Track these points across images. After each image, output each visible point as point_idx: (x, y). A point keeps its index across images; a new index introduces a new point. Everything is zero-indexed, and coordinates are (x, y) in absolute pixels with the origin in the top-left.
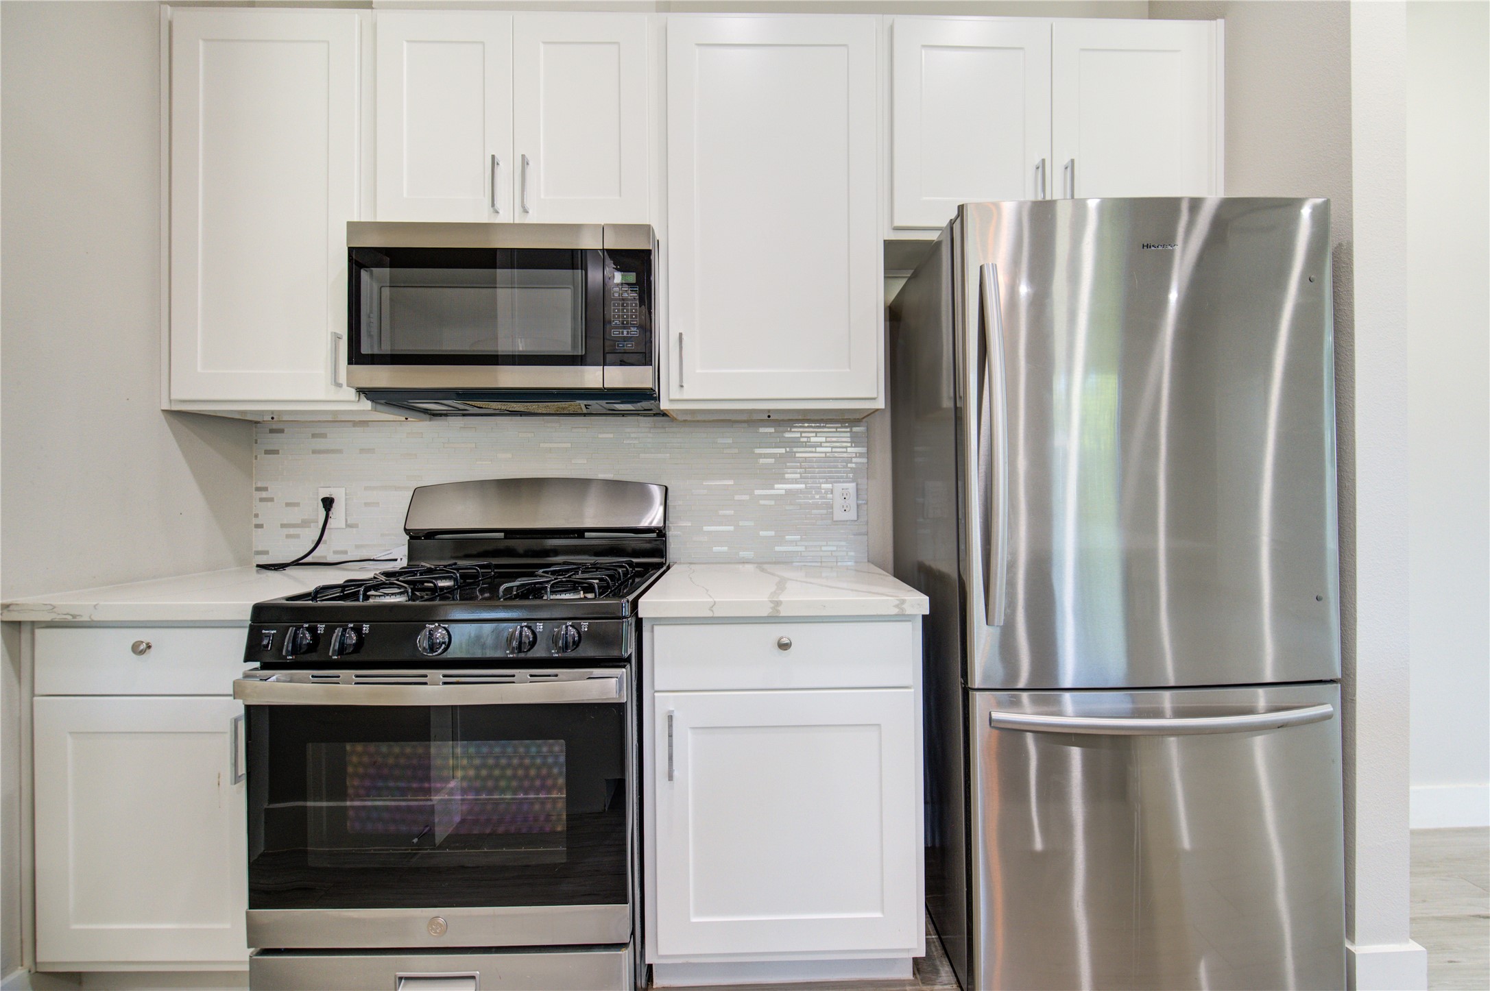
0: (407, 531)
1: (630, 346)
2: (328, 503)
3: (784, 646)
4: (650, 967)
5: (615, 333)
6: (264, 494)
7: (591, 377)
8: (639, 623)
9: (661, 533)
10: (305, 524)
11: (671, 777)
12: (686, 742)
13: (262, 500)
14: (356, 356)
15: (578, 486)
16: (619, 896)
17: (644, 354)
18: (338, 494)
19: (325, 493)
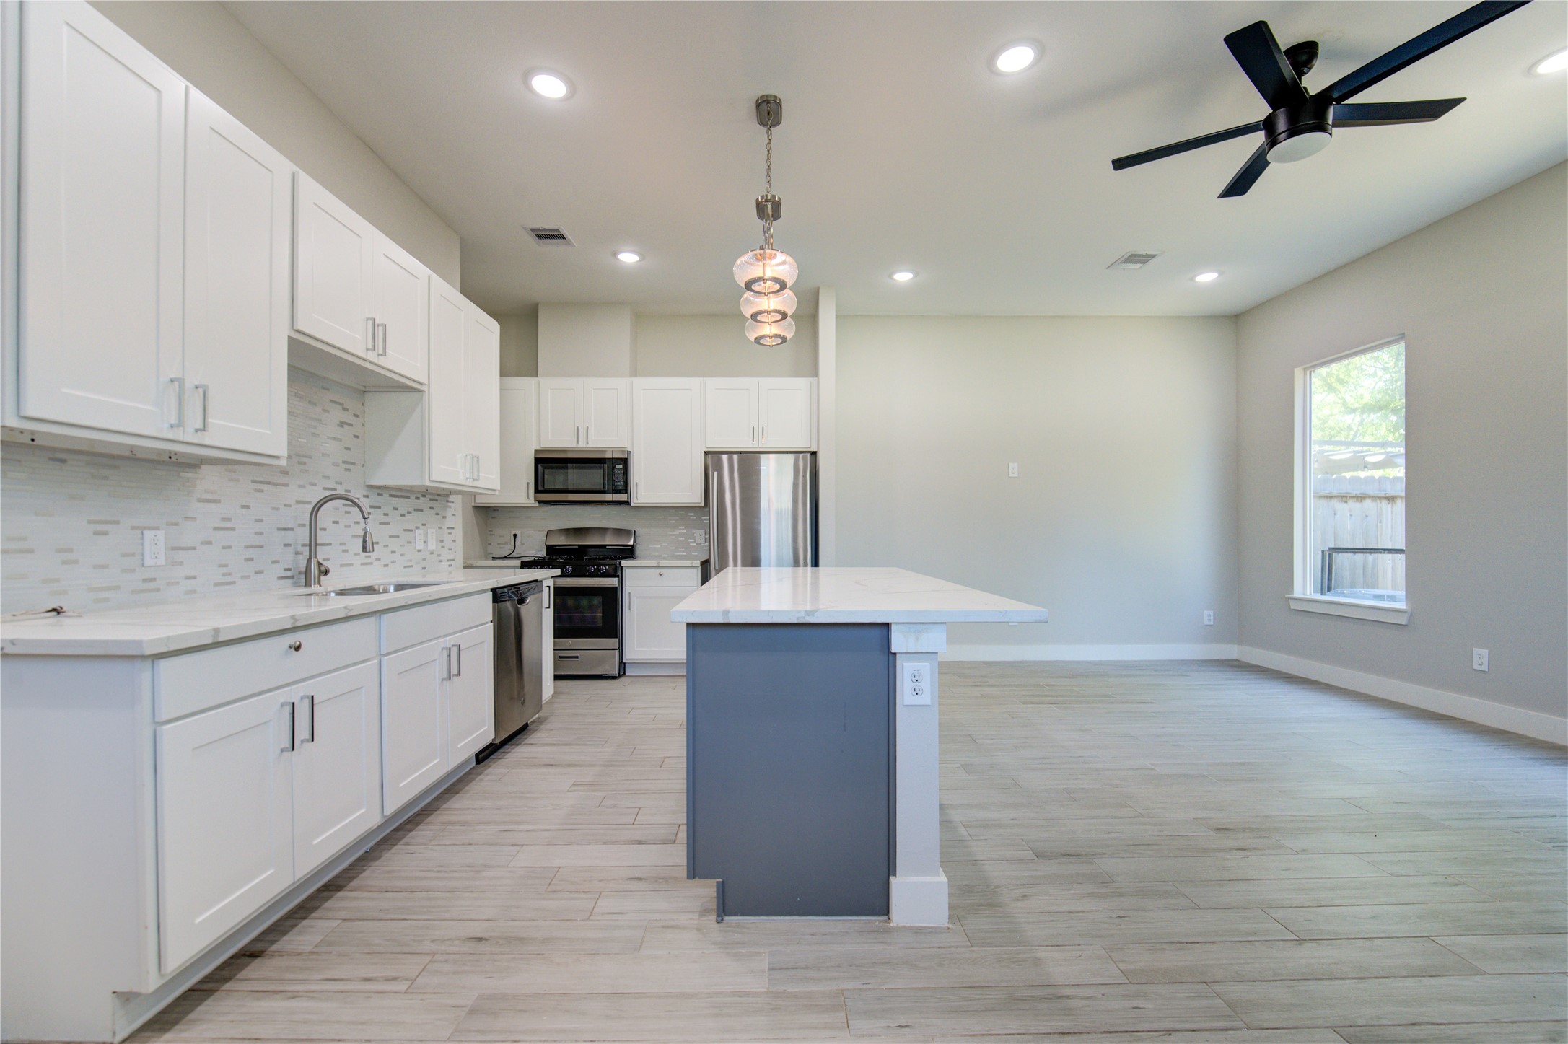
0: (546, 545)
1: (620, 488)
2: (515, 536)
3: (661, 575)
4: (625, 663)
5: (616, 484)
6: (491, 533)
7: (609, 497)
8: (622, 567)
9: (633, 546)
10: (506, 543)
11: (630, 609)
12: (635, 602)
13: (491, 535)
14: (537, 491)
15: (603, 531)
16: (615, 636)
17: (626, 489)
18: (519, 533)
19: (513, 533)
